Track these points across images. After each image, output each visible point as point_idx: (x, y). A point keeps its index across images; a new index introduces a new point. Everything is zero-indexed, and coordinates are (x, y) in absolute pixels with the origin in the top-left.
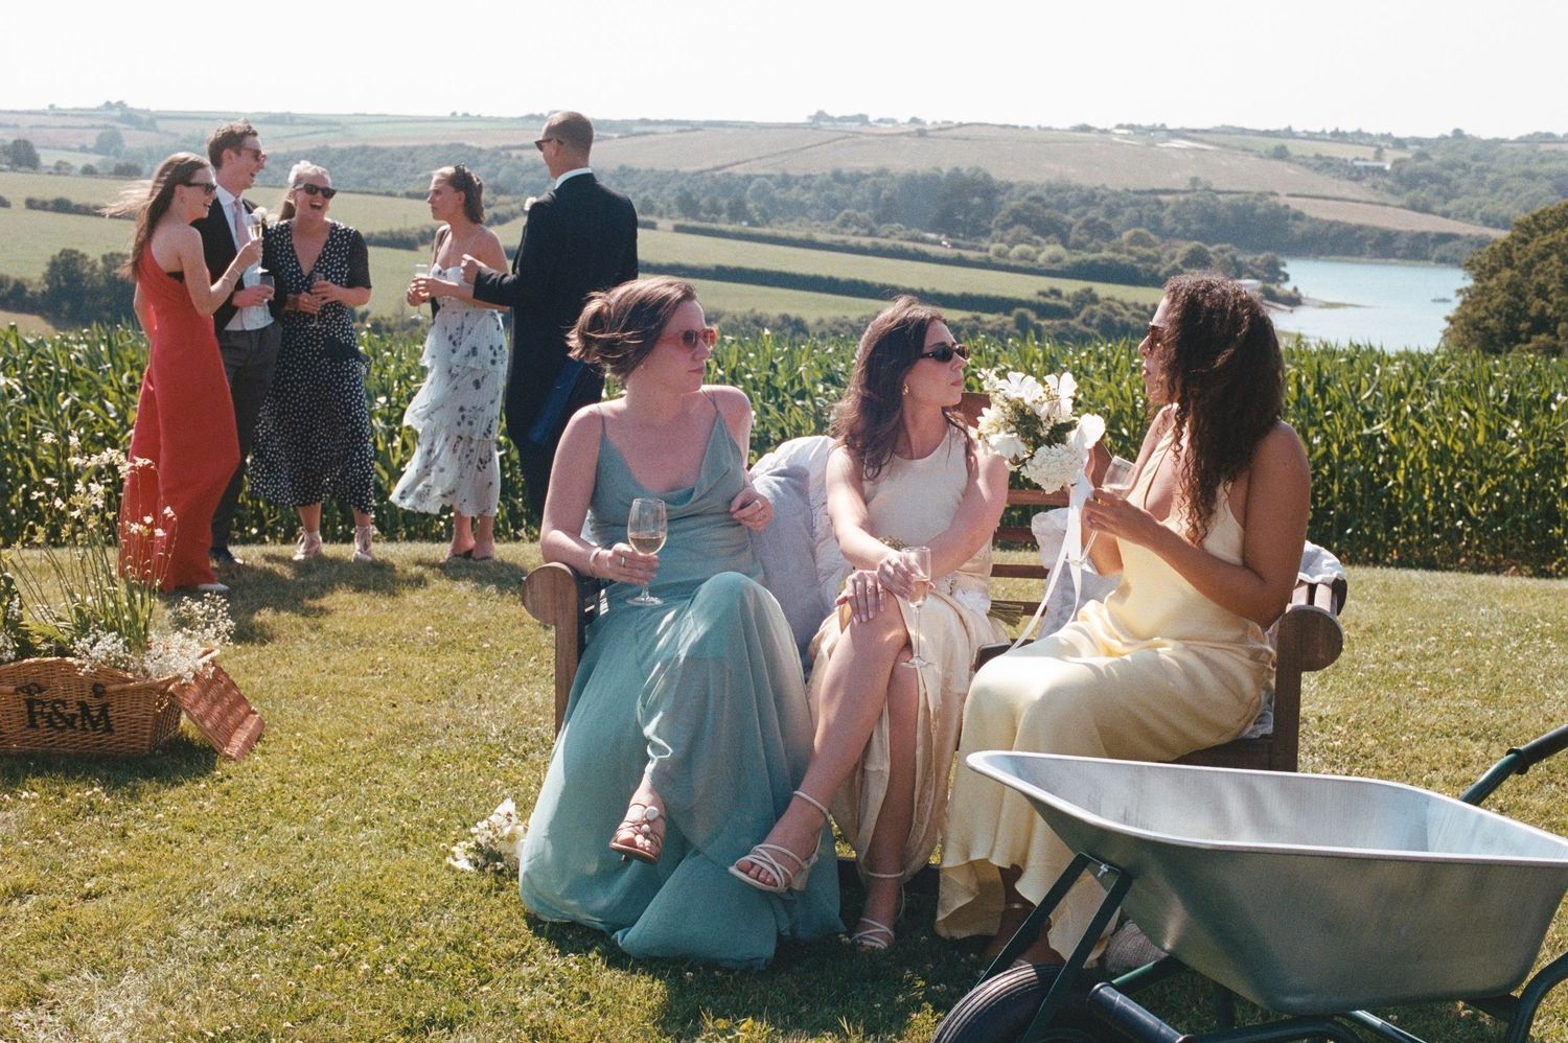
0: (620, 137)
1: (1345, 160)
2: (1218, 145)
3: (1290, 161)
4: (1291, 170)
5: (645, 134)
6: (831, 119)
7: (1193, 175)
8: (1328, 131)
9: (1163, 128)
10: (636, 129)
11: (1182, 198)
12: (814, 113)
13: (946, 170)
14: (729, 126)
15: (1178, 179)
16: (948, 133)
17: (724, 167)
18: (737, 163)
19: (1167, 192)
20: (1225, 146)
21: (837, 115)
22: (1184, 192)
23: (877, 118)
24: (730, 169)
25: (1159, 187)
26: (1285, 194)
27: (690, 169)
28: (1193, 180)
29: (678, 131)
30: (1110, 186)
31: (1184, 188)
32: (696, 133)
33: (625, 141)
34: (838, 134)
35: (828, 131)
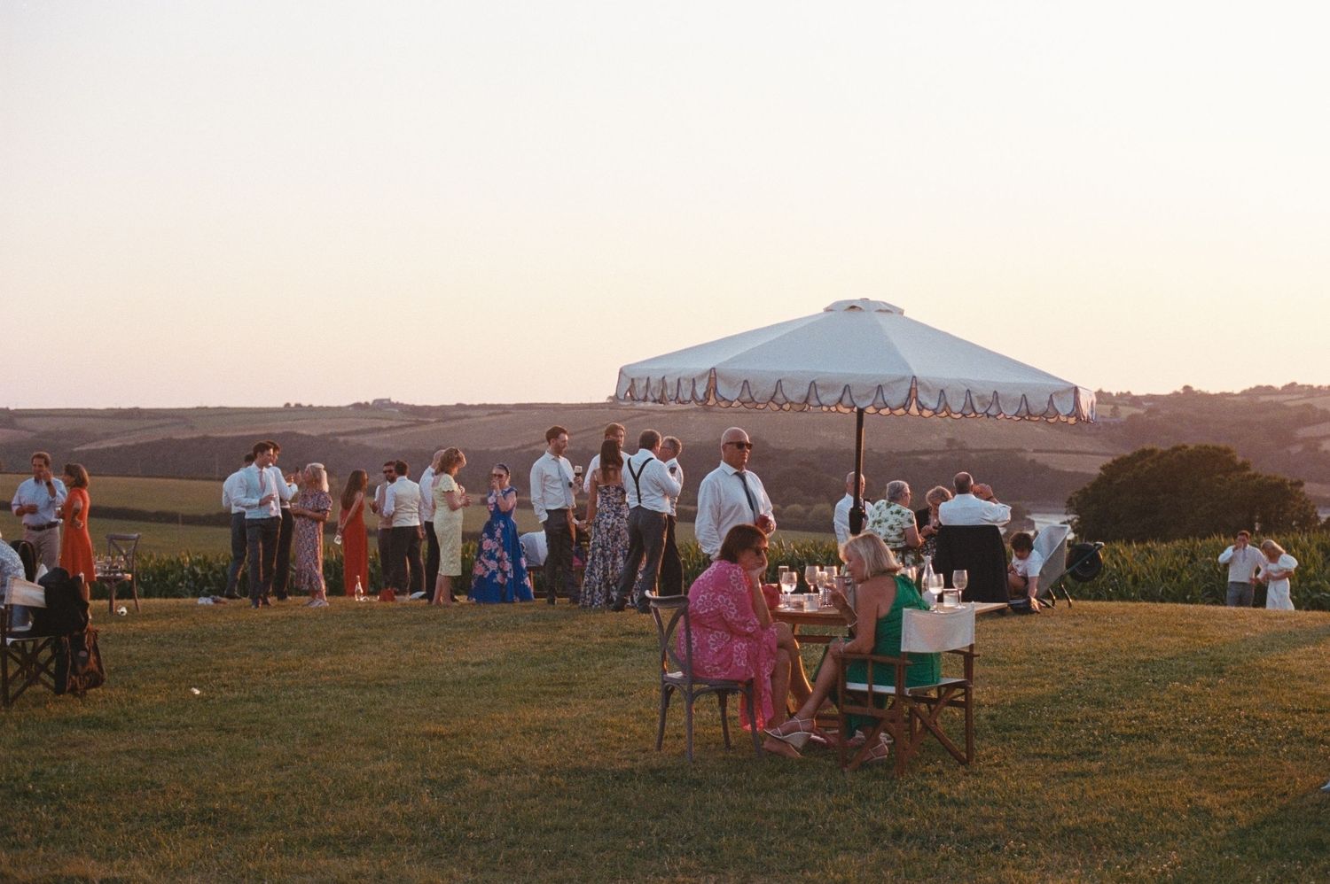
0: (437, 421)
4: (1037, 429)
5: (466, 417)
10: (455, 413)
11: (939, 457)
14: (537, 409)
15: (936, 441)
17: (530, 445)
19: (926, 452)
22: (940, 452)
24: (535, 447)
25: (919, 448)
26: (1032, 450)
27: (500, 448)
28: (951, 441)
29: (490, 415)
30: (875, 450)
31: (942, 449)
32: (506, 416)
33: (442, 425)
34: (637, 412)
35: (627, 410)
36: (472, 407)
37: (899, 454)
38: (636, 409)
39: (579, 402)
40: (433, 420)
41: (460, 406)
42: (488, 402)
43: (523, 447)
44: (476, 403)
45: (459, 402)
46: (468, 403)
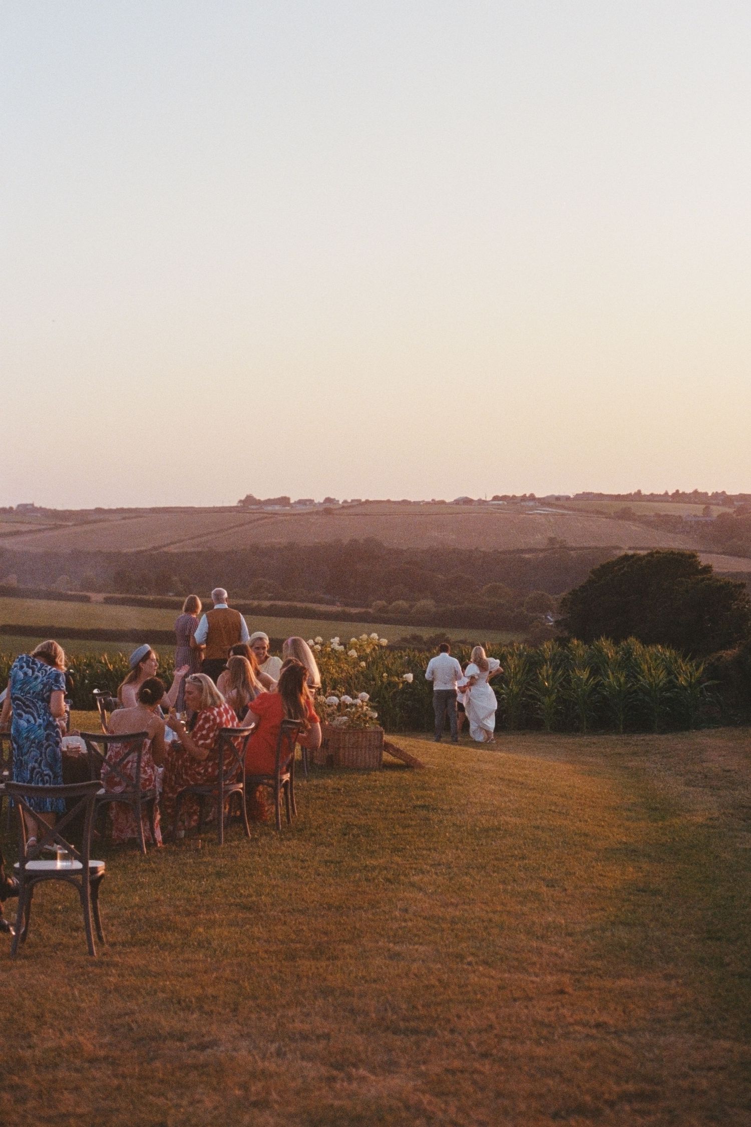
0: (75, 525)
1: (680, 517)
2: (574, 510)
3: (635, 520)
4: (634, 528)
5: (100, 521)
6: (259, 502)
7: (553, 535)
8: (670, 494)
9: (532, 497)
10: (91, 518)
11: (541, 555)
12: (243, 498)
13: (345, 541)
14: (170, 512)
15: (538, 540)
16: (351, 511)
17: (160, 547)
18: (172, 543)
19: (530, 551)
20: (580, 510)
21: (263, 498)
22: (542, 550)
23: (297, 499)
24: (166, 549)
25: (523, 547)
26: (627, 548)
27: (133, 550)
28: (552, 540)
29: (124, 519)
30: (482, 549)
31: (542, 547)
32: (139, 519)
33: (78, 529)
34: (262, 515)
35: (254, 513)
36: (110, 511)
37: (504, 553)
38: (263, 513)
39: (212, 506)
40: (70, 524)
41: (99, 511)
42: (125, 507)
43: (155, 548)
44: (114, 507)
45: (98, 506)
46: (106, 507)
